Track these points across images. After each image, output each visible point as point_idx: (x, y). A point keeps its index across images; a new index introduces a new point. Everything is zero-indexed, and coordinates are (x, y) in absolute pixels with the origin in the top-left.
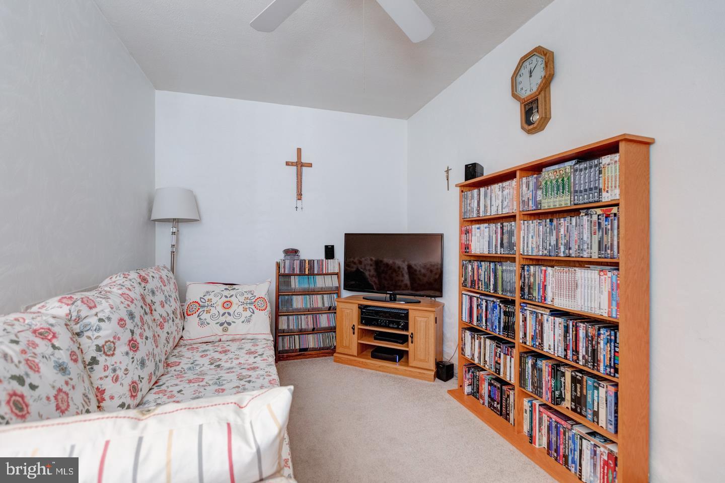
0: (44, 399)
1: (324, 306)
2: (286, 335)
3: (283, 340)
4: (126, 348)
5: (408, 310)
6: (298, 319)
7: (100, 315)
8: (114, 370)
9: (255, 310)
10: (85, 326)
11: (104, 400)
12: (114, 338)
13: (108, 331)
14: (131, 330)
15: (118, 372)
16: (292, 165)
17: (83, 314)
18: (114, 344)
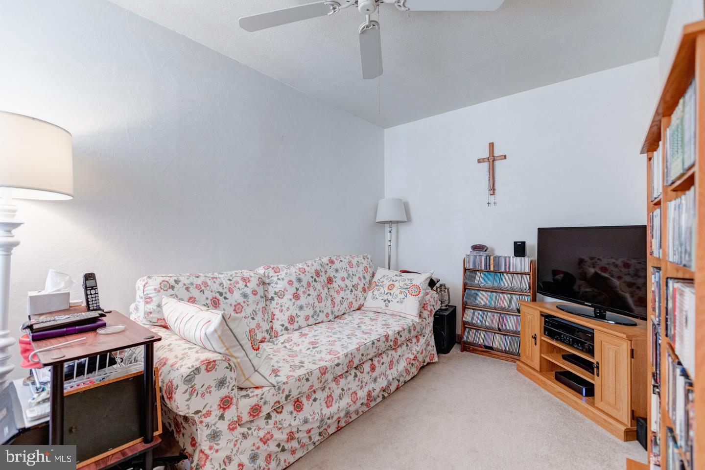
0: (229, 305)
1: (509, 307)
2: (472, 328)
3: (469, 332)
4: (291, 297)
5: (593, 330)
6: (484, 315)
7: (279, 277)
8: (281, 306)
9: (408, 294)
10: (271, 280)
11: (274, 319)
12: (284, 290)
13: (281, 285)
14: (296, 288)
15: (283, 308)
16: (484, 162)
17: (271, 275)
18: (284, 293)
